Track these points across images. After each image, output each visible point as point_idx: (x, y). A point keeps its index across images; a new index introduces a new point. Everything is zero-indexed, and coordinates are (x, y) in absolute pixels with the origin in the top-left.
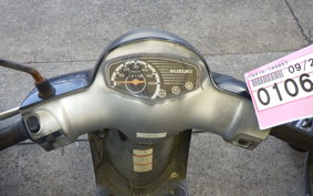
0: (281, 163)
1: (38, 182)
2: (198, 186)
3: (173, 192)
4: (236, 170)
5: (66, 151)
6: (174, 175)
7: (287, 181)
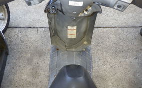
0: (136, 43)
1: (27, 43)
2: (96, 50)
3: (84, 50)
4: (114, 45)
5: (39, 32)
6: (86, 43)
7: (137, 51)
